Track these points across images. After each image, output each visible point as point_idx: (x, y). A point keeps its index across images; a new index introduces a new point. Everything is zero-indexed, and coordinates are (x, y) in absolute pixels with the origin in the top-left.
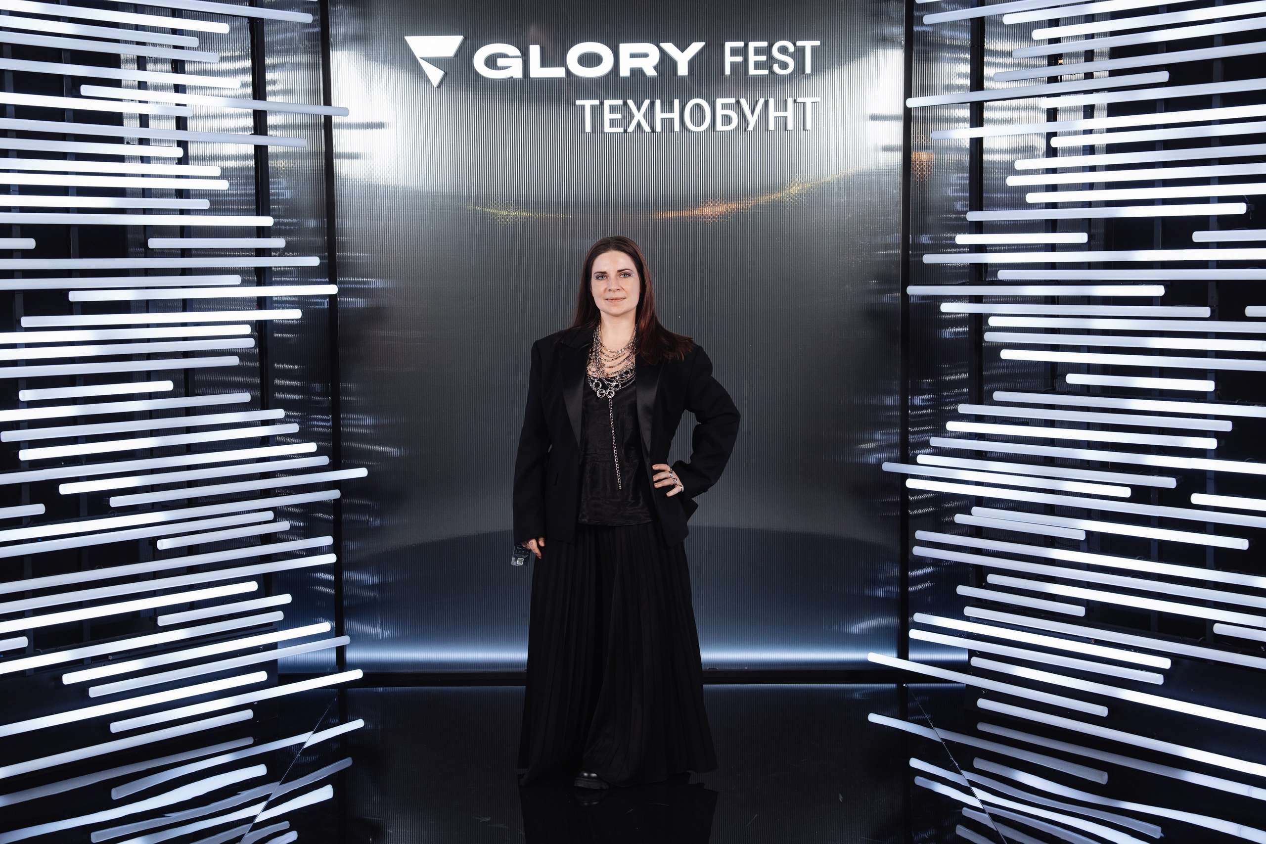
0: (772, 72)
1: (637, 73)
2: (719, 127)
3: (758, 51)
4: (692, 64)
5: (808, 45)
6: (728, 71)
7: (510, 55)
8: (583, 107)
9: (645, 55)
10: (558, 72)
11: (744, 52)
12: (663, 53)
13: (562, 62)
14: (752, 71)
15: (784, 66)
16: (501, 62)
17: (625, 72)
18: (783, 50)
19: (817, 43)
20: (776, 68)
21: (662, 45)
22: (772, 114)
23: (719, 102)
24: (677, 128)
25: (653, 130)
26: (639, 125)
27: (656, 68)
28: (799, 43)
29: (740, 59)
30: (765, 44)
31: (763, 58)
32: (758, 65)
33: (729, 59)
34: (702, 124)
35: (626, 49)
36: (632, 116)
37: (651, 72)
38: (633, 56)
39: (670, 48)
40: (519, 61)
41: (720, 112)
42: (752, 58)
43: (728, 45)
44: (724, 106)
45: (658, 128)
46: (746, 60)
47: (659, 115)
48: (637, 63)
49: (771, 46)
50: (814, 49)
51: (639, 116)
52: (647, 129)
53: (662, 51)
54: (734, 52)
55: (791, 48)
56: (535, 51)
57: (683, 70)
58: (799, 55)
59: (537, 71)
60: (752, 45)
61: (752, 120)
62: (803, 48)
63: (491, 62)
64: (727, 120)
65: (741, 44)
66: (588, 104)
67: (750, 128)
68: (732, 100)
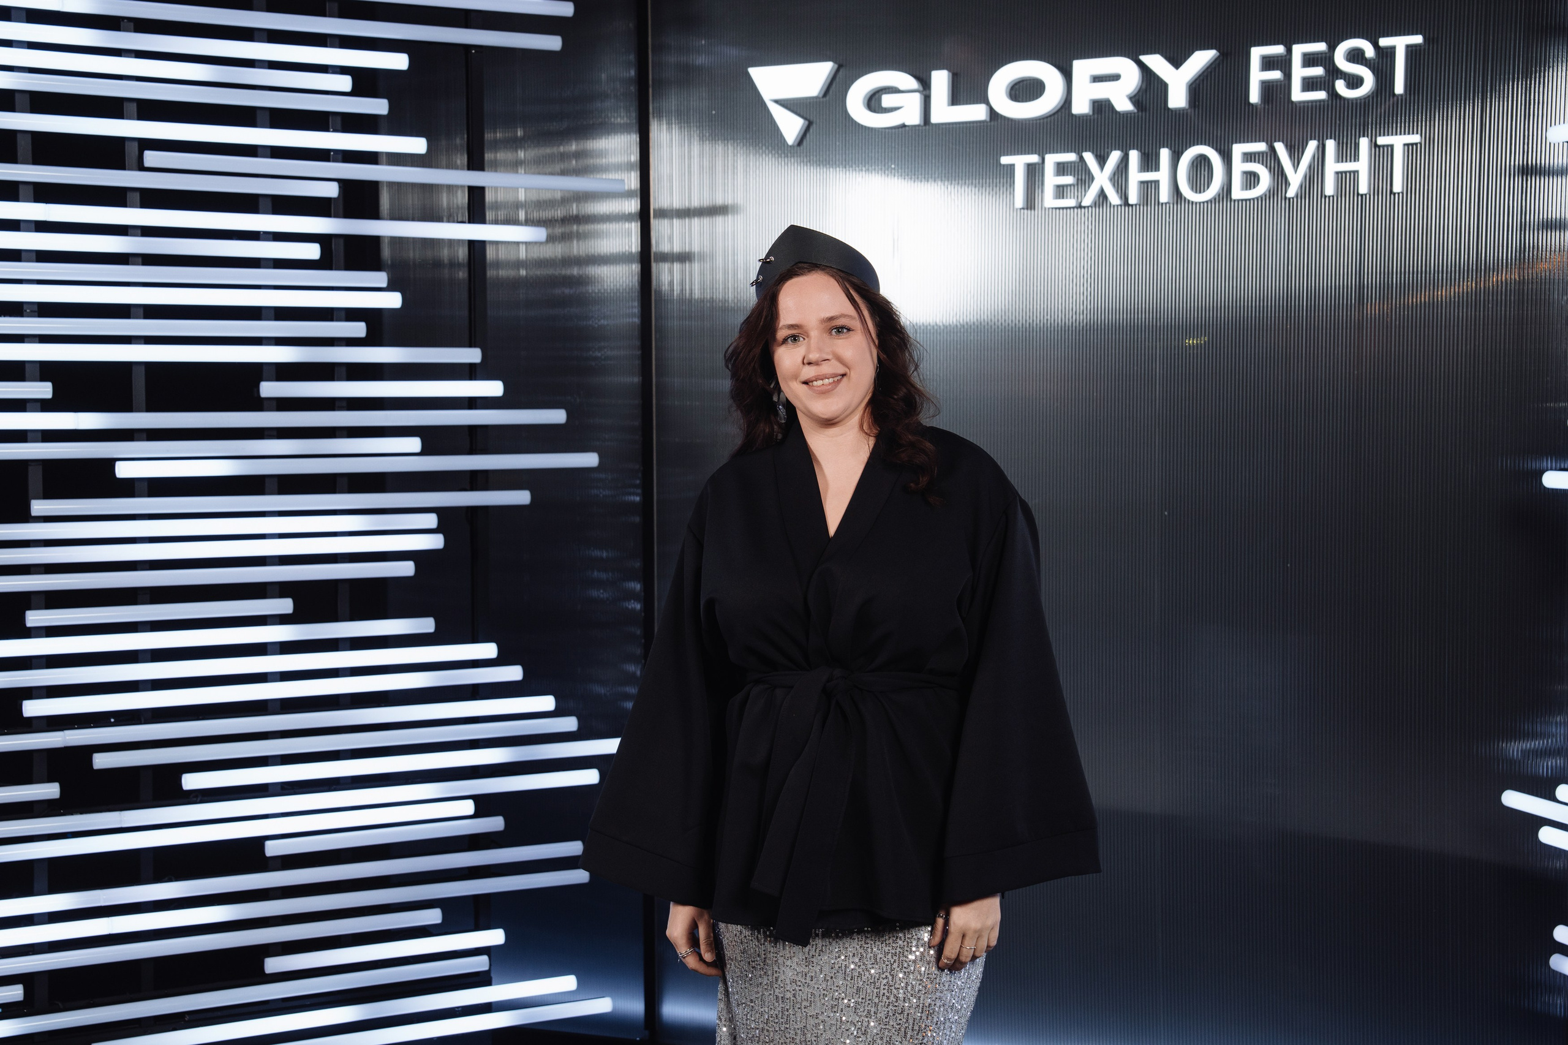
0: (1333, 94)
1: (1101, 107)
2: (1238, 193)
3: (1310, 60)
4: (1196, 88)
5: (1400, 43)
6: (1254, 97)
7: (901, 88)
8: (1012, 167)
9: (1116, 77)
10: (975, 113)
11: (1283, 63)
12: (1147, 73)
13: (982, 97)
14: (1298, 95)
15: (1354, 82)
16: (887, 100)
17: (1081, 107)
18: (1356, 56)
19: (1418, 39)
20: (1340, 86)
21: (1144, 58)
22: (1332, 166)
23: (1238, 150)
24: (1164, 195)
25: (1126, 203)
26: (1102, 195)
27: (1135, 99)
28: (1384, 42)
29: (1276, 75)
30: (1321, 47)
31: (1318, 71)
32: (1309, 84)
33: (1257, 76)
34: (1208, 188)
35: (1083, 68)
36: (1092, 178)
37: (1124, 105)
38: (1097, 79)
39: (1156, 62)
40: (916, 99)
41: (1239, 167)
42: (1299, 72)
43: (1257, 53)
44: (1249, 157)
45: (1133, 199)
46: (1288, 75)
47: (1136, 175)
48: (1102, 91)
49: (1332, 48)
50: (1411, 50)
51: (1102, 178)
52: (1114, 198)
53: (1143, 67)
54: (1268, 63)
55: (1370, 52)
56: (940, 80)
57: (1178, 99)
58: (1383, 64)
59: (944, 112)
60: (1299, 50)
61: (1295, 178)
62: (1391, 52)
63: (873, 102)
64: (1251, 179)
65: (1278, 49)
66: (1019, 162)
67: (1291, 192)
68: (1261, 147)
